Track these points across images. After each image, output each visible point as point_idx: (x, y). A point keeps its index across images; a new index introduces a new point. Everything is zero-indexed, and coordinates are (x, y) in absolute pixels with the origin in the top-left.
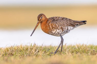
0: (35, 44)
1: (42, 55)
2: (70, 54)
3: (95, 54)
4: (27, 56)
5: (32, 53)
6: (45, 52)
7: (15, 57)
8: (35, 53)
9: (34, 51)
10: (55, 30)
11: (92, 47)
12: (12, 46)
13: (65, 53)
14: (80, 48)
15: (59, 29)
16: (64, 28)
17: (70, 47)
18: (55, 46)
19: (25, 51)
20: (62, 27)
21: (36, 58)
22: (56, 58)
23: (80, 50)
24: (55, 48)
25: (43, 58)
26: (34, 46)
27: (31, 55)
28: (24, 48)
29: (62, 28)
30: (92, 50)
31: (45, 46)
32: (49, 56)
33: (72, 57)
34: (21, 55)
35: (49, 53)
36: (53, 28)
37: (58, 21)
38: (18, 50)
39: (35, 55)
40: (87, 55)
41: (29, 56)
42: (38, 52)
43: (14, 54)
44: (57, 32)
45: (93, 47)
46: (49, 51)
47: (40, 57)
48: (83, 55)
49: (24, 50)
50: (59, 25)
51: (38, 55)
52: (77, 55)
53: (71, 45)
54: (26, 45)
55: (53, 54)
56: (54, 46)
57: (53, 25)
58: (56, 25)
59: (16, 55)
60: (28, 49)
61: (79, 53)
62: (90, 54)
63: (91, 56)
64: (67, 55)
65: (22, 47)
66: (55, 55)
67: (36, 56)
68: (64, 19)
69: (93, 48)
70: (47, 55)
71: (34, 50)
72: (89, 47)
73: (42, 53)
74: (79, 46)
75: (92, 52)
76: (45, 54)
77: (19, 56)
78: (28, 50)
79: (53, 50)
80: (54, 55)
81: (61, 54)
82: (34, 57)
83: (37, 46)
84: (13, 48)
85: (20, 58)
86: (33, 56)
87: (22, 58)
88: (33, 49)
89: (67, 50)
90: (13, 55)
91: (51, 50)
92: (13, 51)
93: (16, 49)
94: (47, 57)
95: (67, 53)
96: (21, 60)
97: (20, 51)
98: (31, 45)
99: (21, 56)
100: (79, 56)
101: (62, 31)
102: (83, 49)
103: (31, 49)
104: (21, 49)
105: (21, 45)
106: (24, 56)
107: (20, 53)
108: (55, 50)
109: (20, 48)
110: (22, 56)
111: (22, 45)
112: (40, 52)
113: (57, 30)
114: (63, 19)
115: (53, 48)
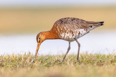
0: (30, 53)
1: (39, 67)
2: (72, 65)
3: (103, 65)
4: (20, 67)
5: (26, 64)
6: (42, 62)
7: (6, 69)
8: (30, 63)
9: (28, 62)
10: (64, 34)
11: (98, 57)
12: (2, 56)
13: (66, 64)
14: (83, 57)
15: (68, 33)
16: (74, 32)
17: (71, 57)
18: (54, 55)
19: (18, 62)
20: (71, 30)
21: (30, 70)
22: (55, 70)
23: (84, 60)
24: (53, 57)
25: (39, 70)
26: (29, 55)
27: (25, 66)
28: (16, 57)
29: (72, 32)
30: (98, 60)
31: (42, 56)
32: (47, 68)
33: (74, 68)
34: (13, 66)
35: (46, 64)
36: (60, 31)
37: (66, 24)
38: (10, 60)
39: (29, 65)
40: (93, 66)
41: (23, 67)
42: (34, 62)
43: (5, 65)
44: (66, 36)
45: (100, 56)
46: (47, 61)
47: (36, 69)
48: (87, 66)
49: (16, 60)
50: (68, 28)
51: (33, 66)
52: (80, 66)
53: (73, 54)
54: (18, 54)
55: (51, 65)
56: (52, 55)
57: (60, 27)
58: (64, 27)
59: (7, 66)
60: (21, 58)
61: (83, 64)
62: (96, 65)
63: (97, 67)
64: (68, 67)
65: (14, 56)
66: (55, 66)
67: (31, 67)
68: (75, 20)
69: (100, 58)
70: (44, 66)
71: (29, 60)
72: (94, 56)
73: (38, 64)
74: (83, 55)
75: (98, 62)
76: (41, 65)
77: (11, 67)
78: (21, 60)
79: (51, 60)
80: (53, 66)
81: (61, 65)
82: (29, 68)
83: (32, 55)
84: (3, 57)
85: (12, 70)
86: (27, 67)
87: (15, 69)
88: (27, 58)
89: (69, 60)
90: (3, 66)
91: (49, 59)
92: (3, 61)
93: (7, 58)
94: (44, 68)
95: (68, 63)
96: (12, 72)
97: (12, 62)
98: (25, 54)
99: (12, 68)
100: (83, 67)
101: (72, 35)
102: (88, 58)
103: (25, 59)
104: (13, 59)
105: (13, 54)
106: (17, 67)
107: (11, 64)
108: (54, 60)
109: (11, 58)
110: (15, 67)
111: (15, 54)
112: (36, 62)
113: (66, 34)
114: (72, 20)
115: (52, 58)
